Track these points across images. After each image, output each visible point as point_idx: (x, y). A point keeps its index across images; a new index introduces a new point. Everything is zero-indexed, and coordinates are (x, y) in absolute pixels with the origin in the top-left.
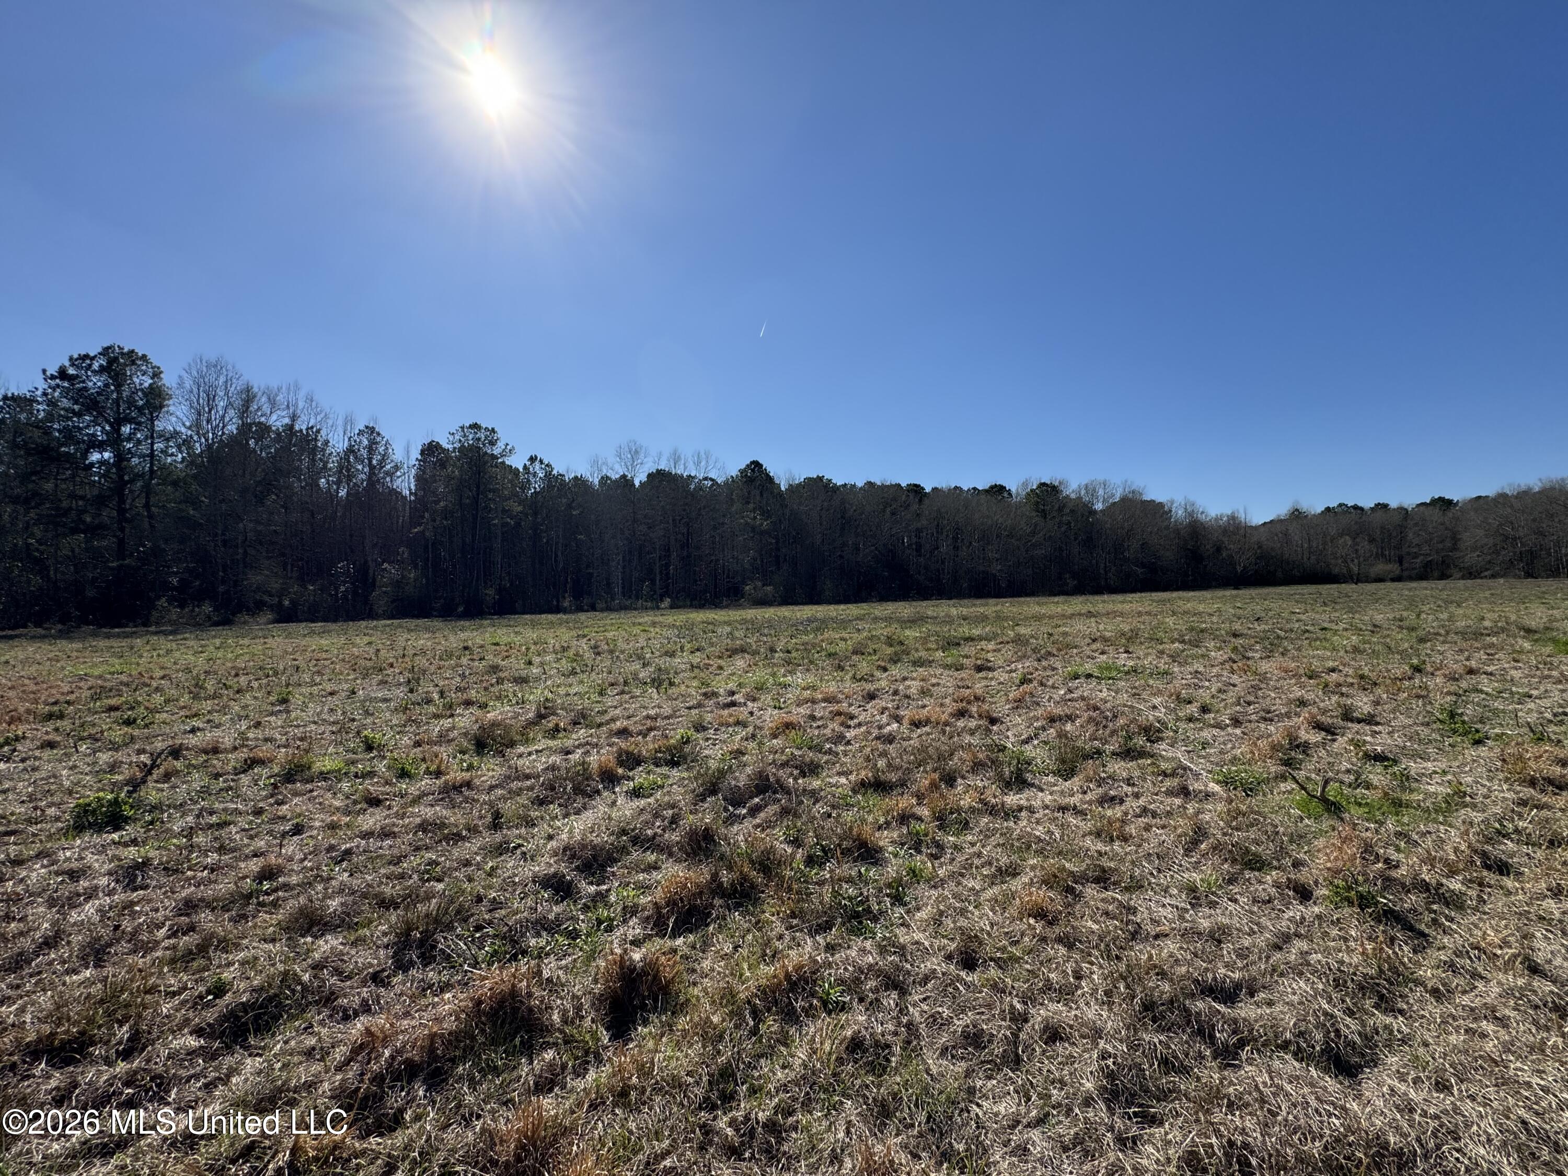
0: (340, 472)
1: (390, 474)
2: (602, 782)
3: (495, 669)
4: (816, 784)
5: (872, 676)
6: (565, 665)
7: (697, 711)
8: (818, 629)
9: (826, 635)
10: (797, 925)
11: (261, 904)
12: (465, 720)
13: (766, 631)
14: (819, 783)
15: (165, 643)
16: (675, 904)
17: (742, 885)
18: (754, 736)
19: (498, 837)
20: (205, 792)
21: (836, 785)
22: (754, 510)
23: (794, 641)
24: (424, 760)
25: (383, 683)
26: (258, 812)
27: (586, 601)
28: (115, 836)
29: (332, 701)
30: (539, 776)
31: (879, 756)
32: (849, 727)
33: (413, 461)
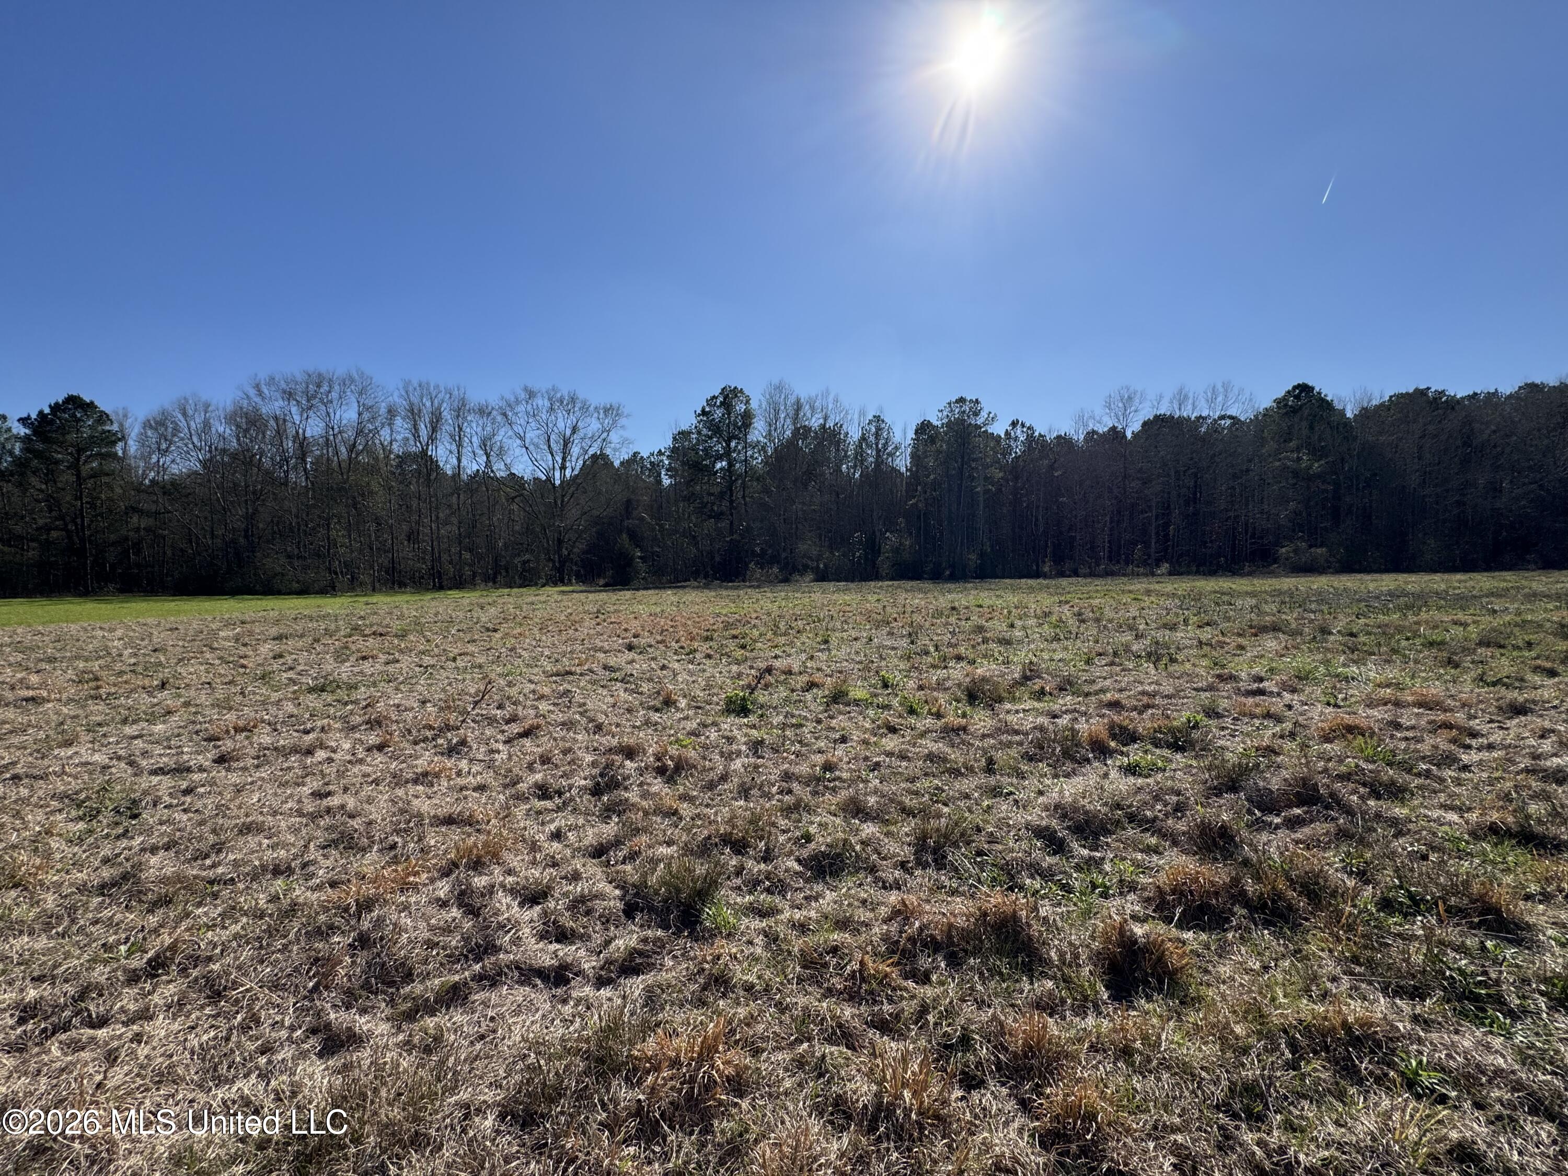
0: (856, 458)
1: (891, 455)
2: (1093, 751)
3: (980, 629)
4: (1399, 811)
5: (1522, 680)
6: (1047, 630)
7: (1208, 694)
8: (1409, 607)
9: (1424, 616)
10: (1360, 974)
11: (826, 787)
12: (957, 673)
13: (1313, 606)
14: (1405, 811)
15: (755, 594)
16: (1182, 893)
17: (1274, 901)
18: (1292, 735)
19: (992, 781)
20: (787, 700)
21: (1439, 822)
22: (1298, 449)
23: (1362, 621)
24: (926, 702)
25: (890, 634)
26: (819, 722)
27: (1068, 565)
28: (746, 720)
29: (857, 645)
30: (1027, 734)
31: (1532, 797)
32: (1469, 747)
33: (909, 441)
